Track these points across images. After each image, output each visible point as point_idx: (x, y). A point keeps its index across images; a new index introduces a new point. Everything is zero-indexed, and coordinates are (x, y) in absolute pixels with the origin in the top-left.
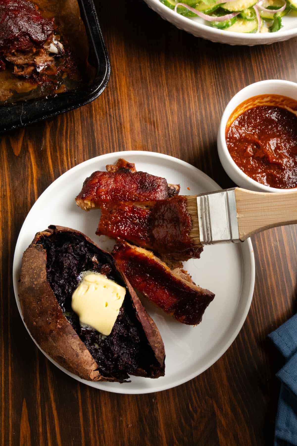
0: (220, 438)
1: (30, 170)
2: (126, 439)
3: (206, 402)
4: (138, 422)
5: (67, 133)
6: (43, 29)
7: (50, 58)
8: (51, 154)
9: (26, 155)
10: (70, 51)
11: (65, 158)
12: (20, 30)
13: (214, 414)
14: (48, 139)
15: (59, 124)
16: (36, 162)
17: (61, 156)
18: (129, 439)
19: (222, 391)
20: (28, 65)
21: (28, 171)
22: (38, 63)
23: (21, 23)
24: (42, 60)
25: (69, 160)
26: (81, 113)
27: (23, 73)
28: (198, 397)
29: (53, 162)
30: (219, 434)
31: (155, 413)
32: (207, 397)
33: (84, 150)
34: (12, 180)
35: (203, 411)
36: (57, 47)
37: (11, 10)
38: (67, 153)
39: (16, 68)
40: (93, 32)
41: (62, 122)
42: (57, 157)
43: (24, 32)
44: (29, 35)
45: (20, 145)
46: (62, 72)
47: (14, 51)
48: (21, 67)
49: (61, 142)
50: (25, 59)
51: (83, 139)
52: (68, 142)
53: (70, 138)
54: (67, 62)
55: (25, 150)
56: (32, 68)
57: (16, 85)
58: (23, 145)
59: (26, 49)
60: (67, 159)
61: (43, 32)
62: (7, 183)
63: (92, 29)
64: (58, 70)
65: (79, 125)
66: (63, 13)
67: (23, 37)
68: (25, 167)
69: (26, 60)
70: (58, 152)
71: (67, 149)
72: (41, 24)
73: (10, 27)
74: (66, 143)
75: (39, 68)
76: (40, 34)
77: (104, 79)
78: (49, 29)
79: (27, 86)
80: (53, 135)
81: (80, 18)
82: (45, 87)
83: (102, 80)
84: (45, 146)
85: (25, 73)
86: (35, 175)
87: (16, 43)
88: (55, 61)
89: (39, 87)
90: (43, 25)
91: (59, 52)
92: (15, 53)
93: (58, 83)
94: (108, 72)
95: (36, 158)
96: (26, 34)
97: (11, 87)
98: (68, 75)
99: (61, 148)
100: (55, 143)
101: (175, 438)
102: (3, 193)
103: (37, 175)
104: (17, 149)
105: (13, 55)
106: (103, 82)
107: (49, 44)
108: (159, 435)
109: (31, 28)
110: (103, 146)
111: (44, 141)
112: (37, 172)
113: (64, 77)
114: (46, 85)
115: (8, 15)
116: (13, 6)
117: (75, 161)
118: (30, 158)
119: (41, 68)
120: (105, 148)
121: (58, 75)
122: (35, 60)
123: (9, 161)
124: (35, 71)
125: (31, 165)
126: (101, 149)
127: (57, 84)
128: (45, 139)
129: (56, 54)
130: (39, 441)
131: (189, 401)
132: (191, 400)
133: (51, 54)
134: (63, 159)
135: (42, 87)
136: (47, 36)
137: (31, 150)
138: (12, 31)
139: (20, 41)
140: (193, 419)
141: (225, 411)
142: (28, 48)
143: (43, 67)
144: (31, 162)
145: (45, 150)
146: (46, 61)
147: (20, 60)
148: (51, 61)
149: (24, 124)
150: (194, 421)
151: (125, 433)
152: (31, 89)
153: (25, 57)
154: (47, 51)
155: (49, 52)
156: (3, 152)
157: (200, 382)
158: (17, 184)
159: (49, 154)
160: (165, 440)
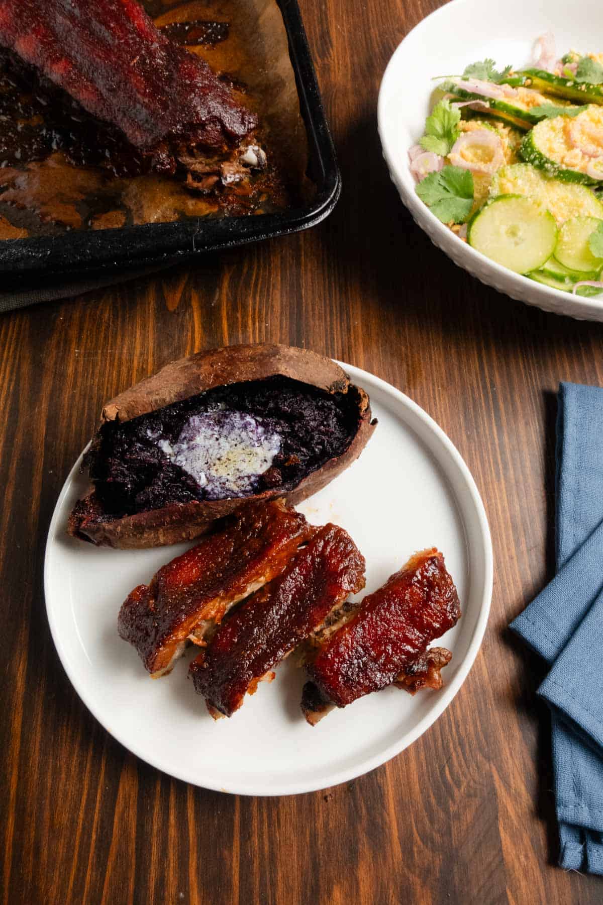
0: (503, 843)
1: (190, 334)
2: (320, 823)
3: (478, 767)
4: (345, 792)
5: (256, 285)
6: (243, 119)
7: (244, 169)
8: (227, 313)
9: (186, 311)
10: (275, 165)
11: (250, 322)
12: (209, 112)
13: (493, 792)
14: (224, 291)
15: (245, 270)
16: (202, 324)
17: (243, 318)
18: (326, 824)
19: (510, 749)
20: (208, 174)
21: (187, 335)
22: (226, 172)
23: (212, 104)
24: (231, 168)
25: (257, 324)
26: (282, 258)
27: (200, 185)
28: (464, 754)
29: (229, 326)
30: (503, 835)
31: (378, 778)
32: (480, 757)
33: (282, 313)
34: (159, 346)
35: (472, 783)
36: (258, 155)
37: (198, 88)
38: (254, 313)
39: (190, 177)
40: (318, 133)
41: (251, 268)
42: (237, 318)
43: (216, 117)
44: (220, 121)
45: (178, 295)
46: (260, 193)
47: (194, 144)
48: (197, 177)
49: (246, 296)
50: (206, 165)
51: (282, 296)
52: (258, 298)
53: (261, 291)
54: (269, 179)
55: (186, 304)
56: (215, 178)
57: (185, 204)
58: (184, 295)
59: (213, 144)
60: (254, 324)
61: (243, 123)
62: (151, 351)
63: (317, 128)
64: (254, 189)
65: (277, 275)
66: (271, 111)
67: (212, 125)
68: (182, 328)
69: (207, 168)
70: (240, 311)
71: (254, 309)
72: (241, 111)
73: (195, 107)
74: (254, 298)
75: (226, 179)
76: (238, 125)
77: (332, 196)
78: (252, 120)
79: (204, 208)
80: (234, 287)
81: (299, 115)
82: (230, 212)
83: (329, 197)
84: (220, 299)
85: (203, 185)
86: (197, 343)
87: (200, 131)
88: (251, 174)
89: (221, 210)
90: (244, 113)
91: (259, 164)
92: (195, 150)
93: (252, 207)
94: (337, 188)
95: (202, 316)
96: (218, 120)
97: (177, 205)
98: (269, 196)
99: (244, 307)
100: (235, 299)
101: (416, 835)
102: (141, 365)
103: (201, 344)
104: (174, 300)
105: (191, 154)
106: (329, 200)
107: (247, 145)
108: (386, 823)
109: (226, 112)
110: (313, 310)
111: (218, 294)
112: (202, 339)
113: (263, 199)
114: (232, 208)
115: (194, 91)
116: (202, 83)
117: (266, 327)
118: (191, 316)
119: (229, 180)
120: (317, 312)
121: (254, 196)
122: (222, 166)
123: (157, 319)
124: (219, 184)
125: (193, 327)
126: (311, 313)
127: (250, 209)
128: (221, 289)
129: (254, 166)
130: (152, 807)
131: (445, 762)
132: (449, 759)
133: (246, 165)
134: (247, 322)
135: (225, 210)
136: (248, 129)
137: (195, 304)
138: (197, 114)
139: (206, 130)
140: (453, 800)
141: (515, 790)
142: (215, 144)
143: (232, 179)
144: (193, 322)
145: (218, 307)
146: (238, 172)
147: (198, 165)
148: (246, 173)
149: (197, 250)
150: (454, 803)
151: (319, 812)
152: (207, 212)
153: (208, 161)
154: (242, 157)
155: (243, 160)
156: (149, 303)
157: (468, 727)
158: (166, 353)
159: (224, 313)
160: (395, 834)
